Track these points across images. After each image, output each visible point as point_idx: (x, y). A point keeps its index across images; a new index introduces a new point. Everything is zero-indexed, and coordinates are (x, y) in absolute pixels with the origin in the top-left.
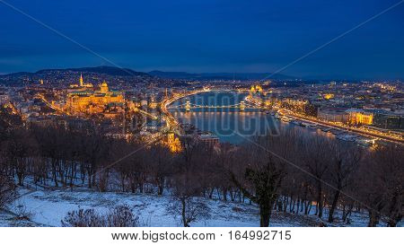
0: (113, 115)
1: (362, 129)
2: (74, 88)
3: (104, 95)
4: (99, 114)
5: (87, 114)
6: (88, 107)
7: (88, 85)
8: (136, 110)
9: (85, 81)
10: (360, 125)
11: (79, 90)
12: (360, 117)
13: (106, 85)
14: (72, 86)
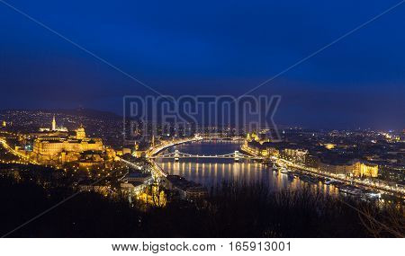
0: (90, 164)
1: (366, 182)
2: (45, 132)
3: (80, 141)
4: (73, 163)
5: (58, 162)
6: (59, 154)
7: (62, 130)
8: (117, 159)
9: (58, 125)
10: (364, 177)
11: (51, 135)
12: (364, 169)
13: (83, 129)
14: (42, 130)
